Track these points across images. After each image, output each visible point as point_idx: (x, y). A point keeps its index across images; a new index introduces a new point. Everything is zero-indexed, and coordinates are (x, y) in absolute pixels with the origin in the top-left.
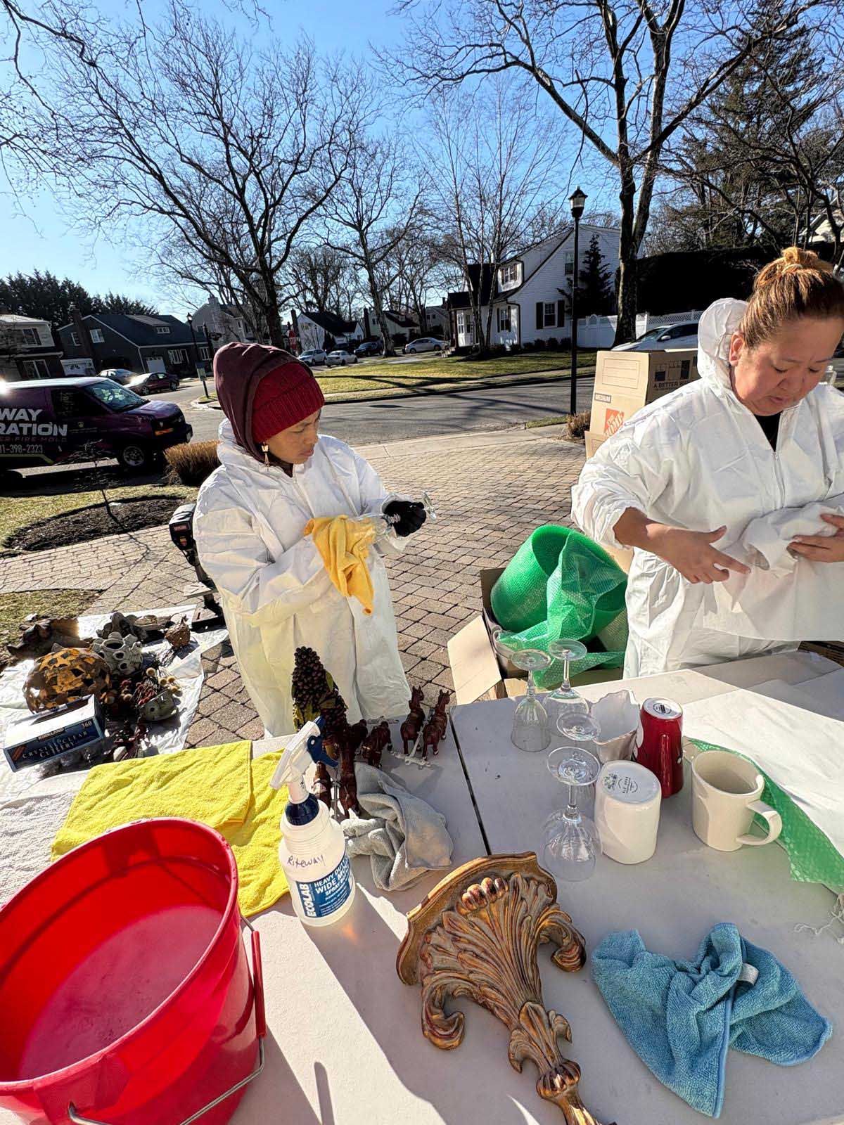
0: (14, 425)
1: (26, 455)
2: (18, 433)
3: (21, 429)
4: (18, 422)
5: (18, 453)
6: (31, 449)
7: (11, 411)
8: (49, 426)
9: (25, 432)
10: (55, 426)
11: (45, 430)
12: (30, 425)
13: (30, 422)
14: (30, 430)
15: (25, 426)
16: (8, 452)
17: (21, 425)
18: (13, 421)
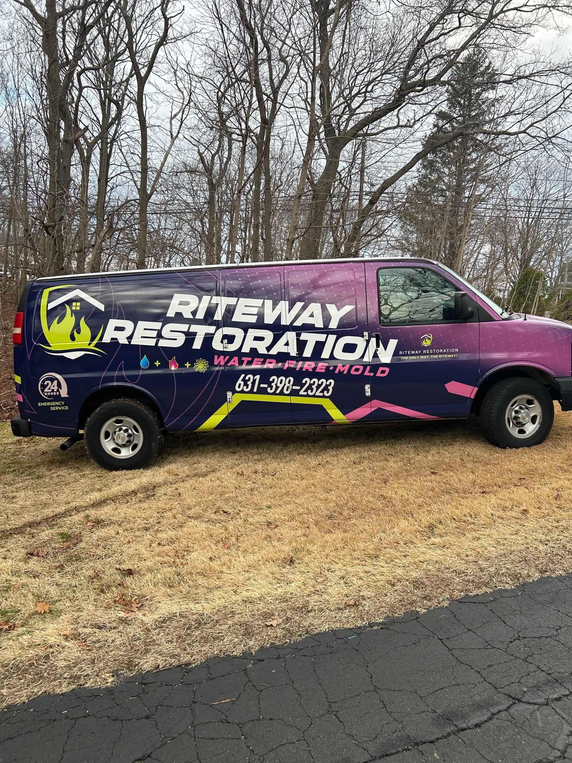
0: (290, 336)
1: (295, 400)
2: (293, 352)
3: (301, 345)
4: (299, 330)
5: (282, 393)
6: (310, 388)
7: (291, 305)
8: (359, 341)
9: (308, 352)
10: (373, 341)
11: (350, 348)
12: (321, 337)
13: (326, 330)
14: (319, 346)
15: (311, 339)
16: (262, 391)
17: (304, 336)
18: (290, 328)
